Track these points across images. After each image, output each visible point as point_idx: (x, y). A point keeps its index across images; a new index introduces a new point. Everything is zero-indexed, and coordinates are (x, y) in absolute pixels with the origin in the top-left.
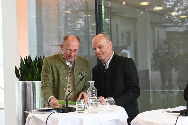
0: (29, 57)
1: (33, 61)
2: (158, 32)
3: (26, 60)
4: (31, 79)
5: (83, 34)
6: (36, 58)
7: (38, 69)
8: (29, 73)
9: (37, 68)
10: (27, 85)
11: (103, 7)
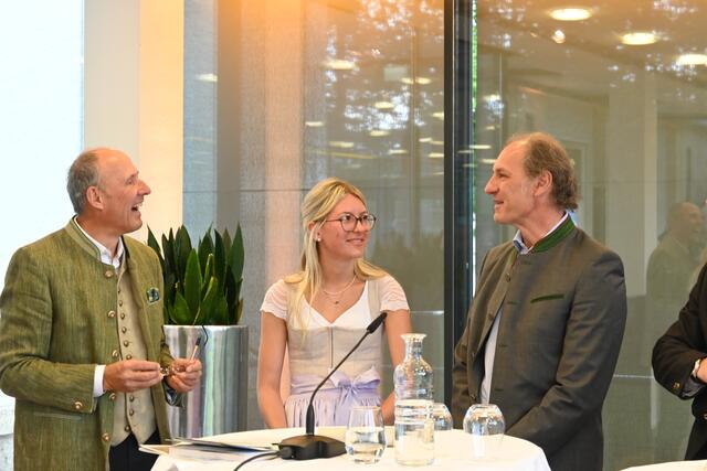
0: (183, 231)
1: (195, 245)
2: (689, 152)
3: (168, 243)
4: (184, 317)
5: (400, 151)
6: (207, 239)
7: (212, 279)
8: (178, 293)
9: (211, 274)
10: (169, 339)
11: (474, 48)
